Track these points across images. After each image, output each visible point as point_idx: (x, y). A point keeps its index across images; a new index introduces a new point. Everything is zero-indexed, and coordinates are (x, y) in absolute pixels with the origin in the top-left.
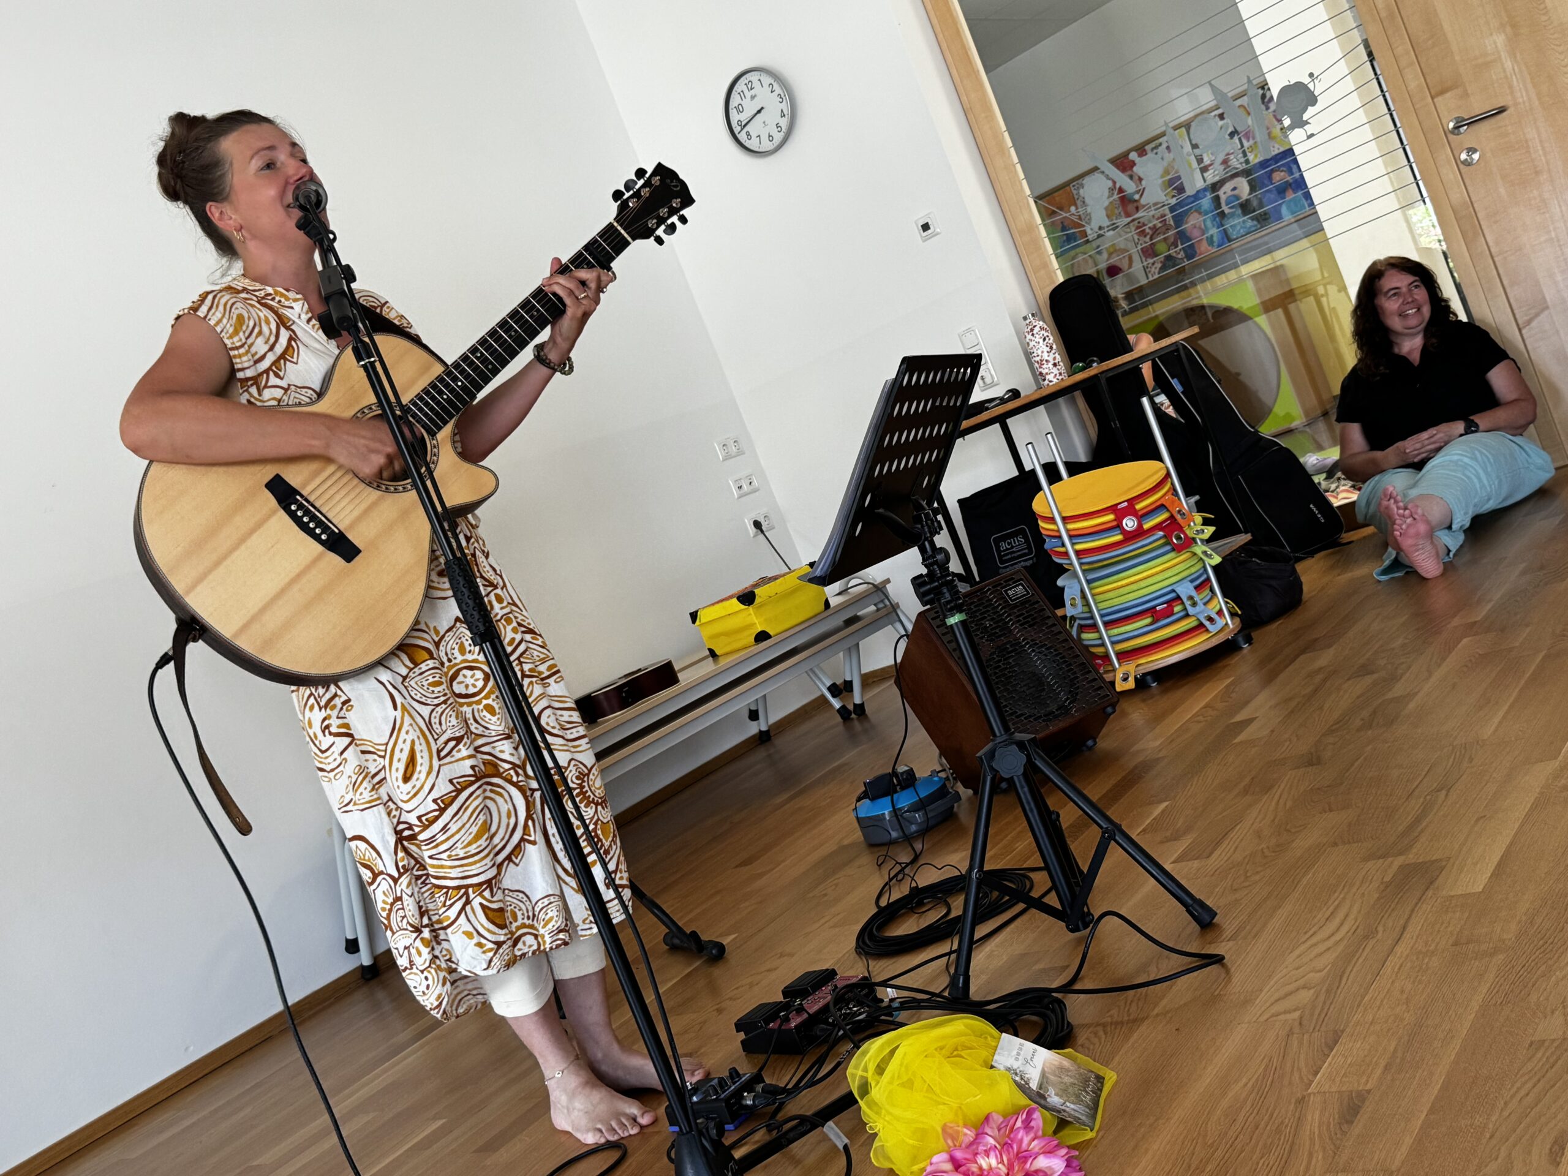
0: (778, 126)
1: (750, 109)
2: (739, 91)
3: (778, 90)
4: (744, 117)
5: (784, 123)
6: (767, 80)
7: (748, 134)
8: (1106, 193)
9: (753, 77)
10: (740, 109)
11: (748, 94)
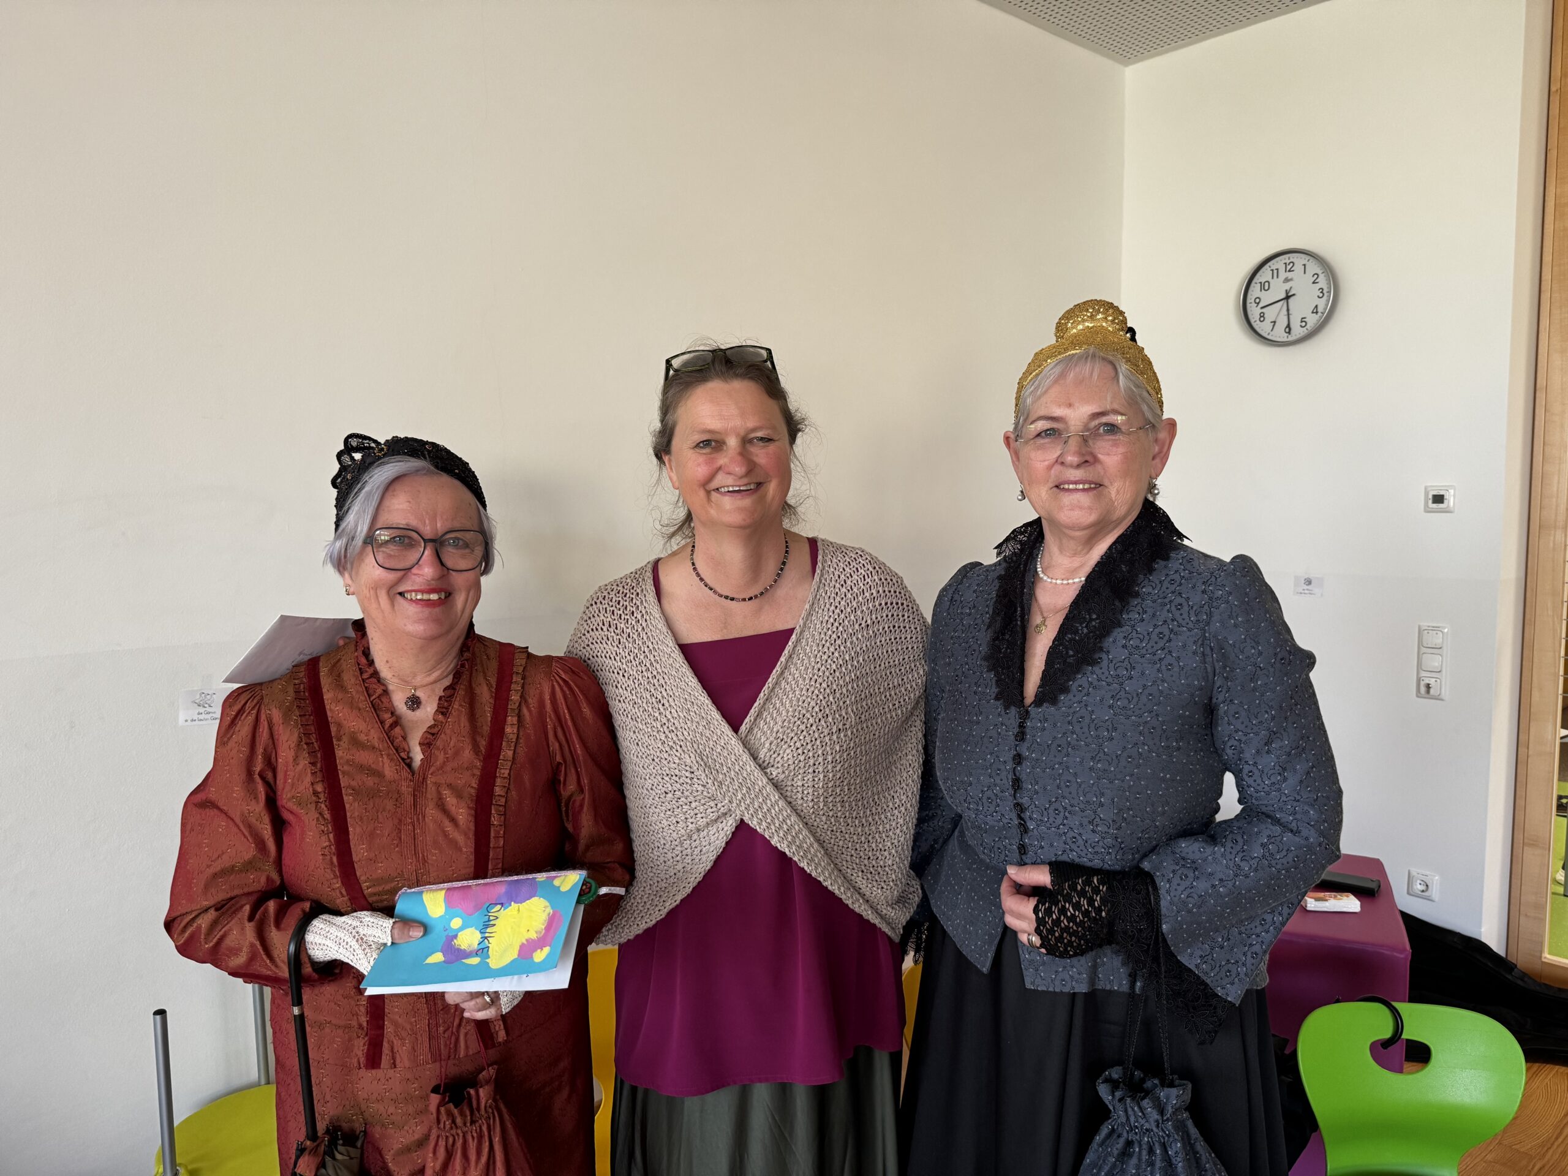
0: (1303, 321)
1: (1278, 290)
2: (1274, 267)
3: (1322, 282)
4: (1266, 297)
5: (1312, 320)
6: (1313, 267)
7: (1262, 317)
9: (1299, 260)
10: (1265, 287)
11: (1283, 275)
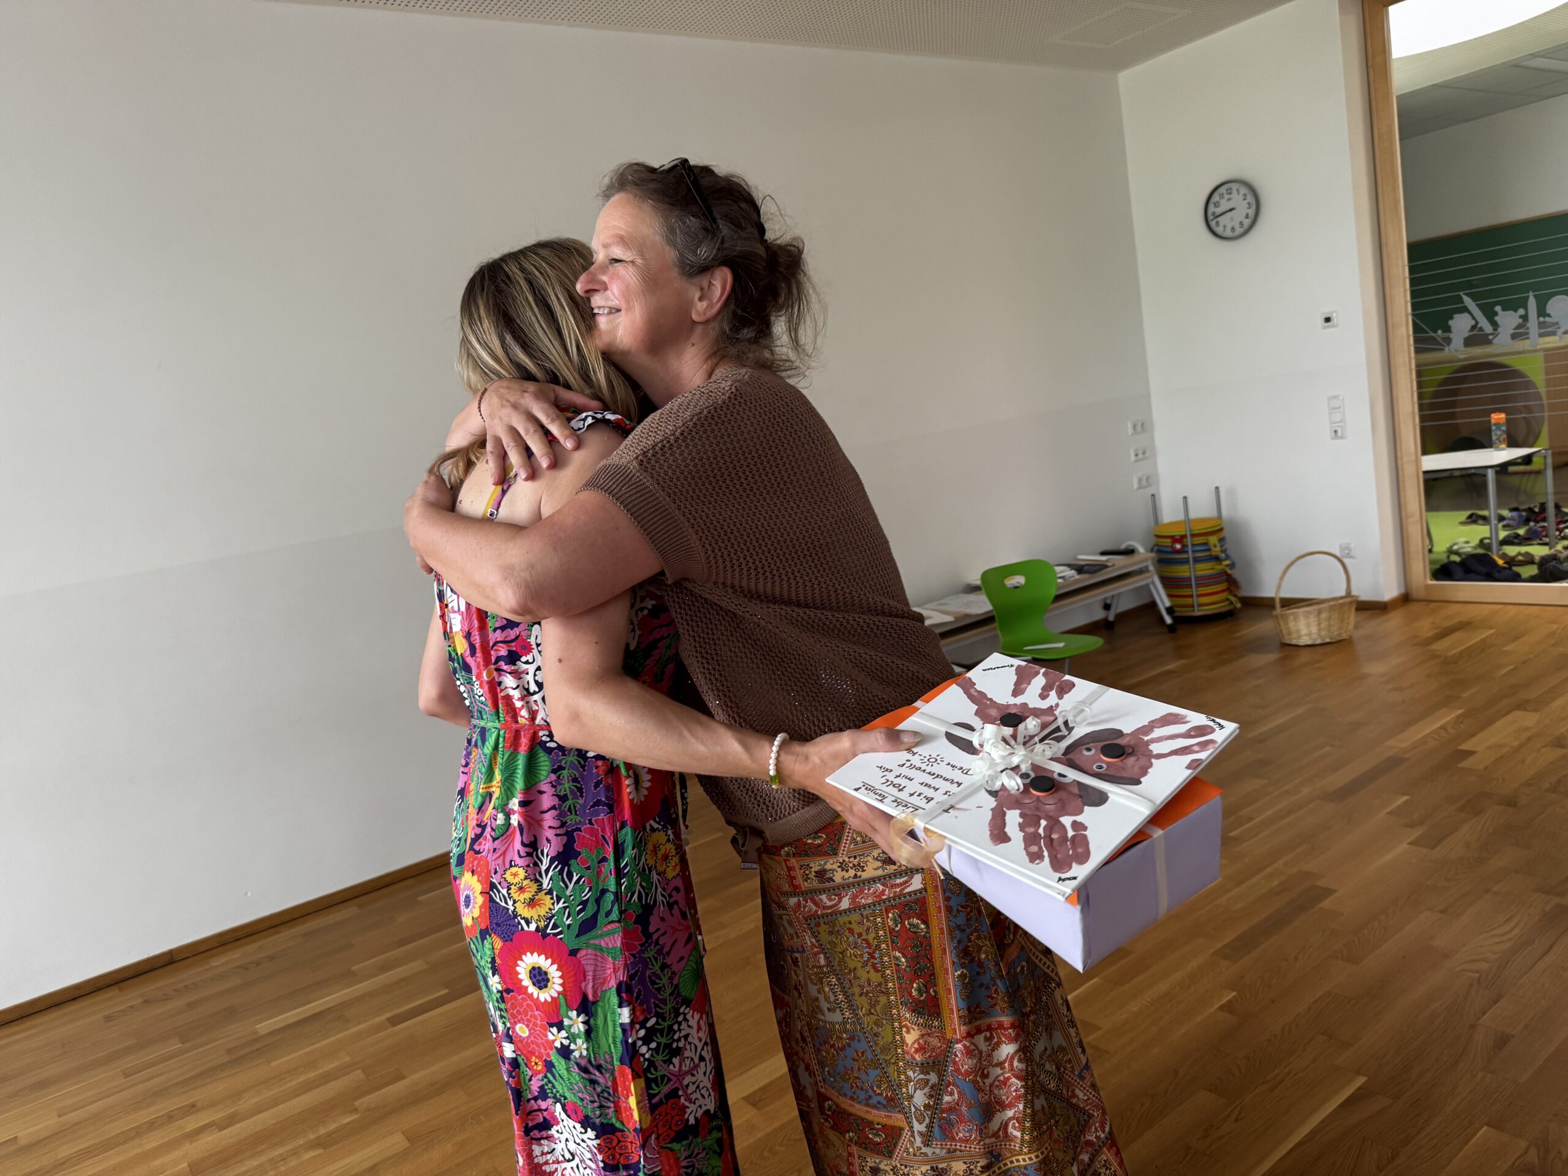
0: (1241, 223)
1: (1224, 206)
2: (1220, 192)
3: (1250, 198)
4: (1218, 211)
5: (1247, 222)
6: (1243, 190)
7: (1217, 223)
8: (1469, 327)
9: (1234, 186)
10: (1217, 205)
11: (1226, 197)
